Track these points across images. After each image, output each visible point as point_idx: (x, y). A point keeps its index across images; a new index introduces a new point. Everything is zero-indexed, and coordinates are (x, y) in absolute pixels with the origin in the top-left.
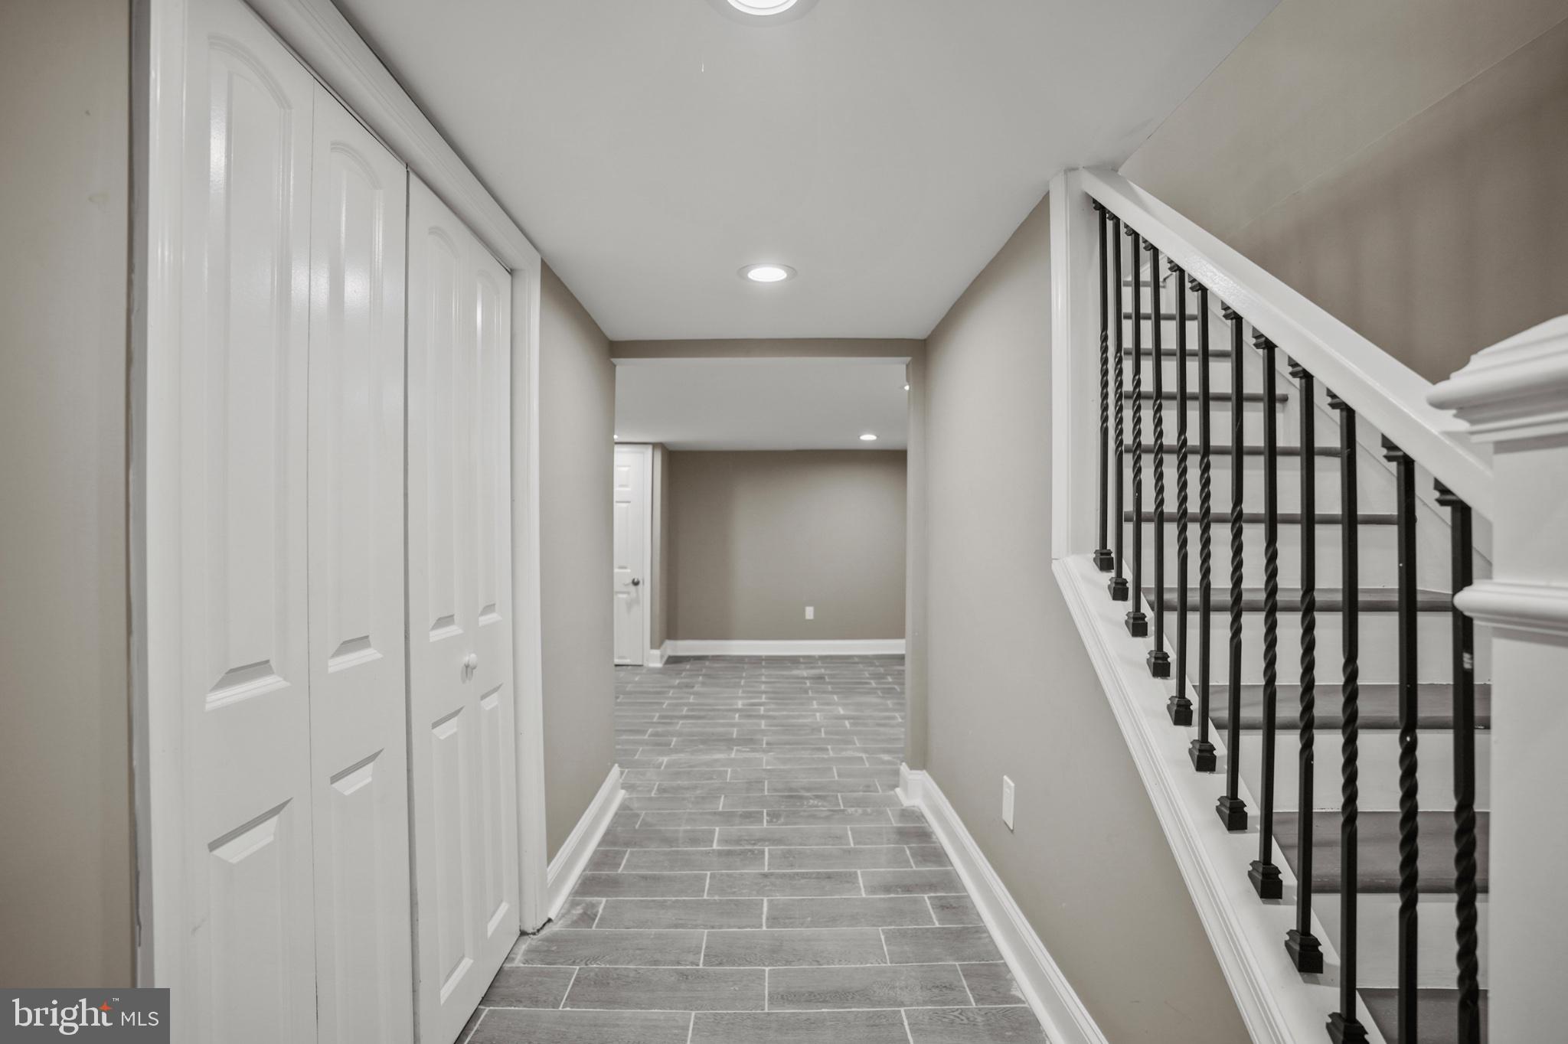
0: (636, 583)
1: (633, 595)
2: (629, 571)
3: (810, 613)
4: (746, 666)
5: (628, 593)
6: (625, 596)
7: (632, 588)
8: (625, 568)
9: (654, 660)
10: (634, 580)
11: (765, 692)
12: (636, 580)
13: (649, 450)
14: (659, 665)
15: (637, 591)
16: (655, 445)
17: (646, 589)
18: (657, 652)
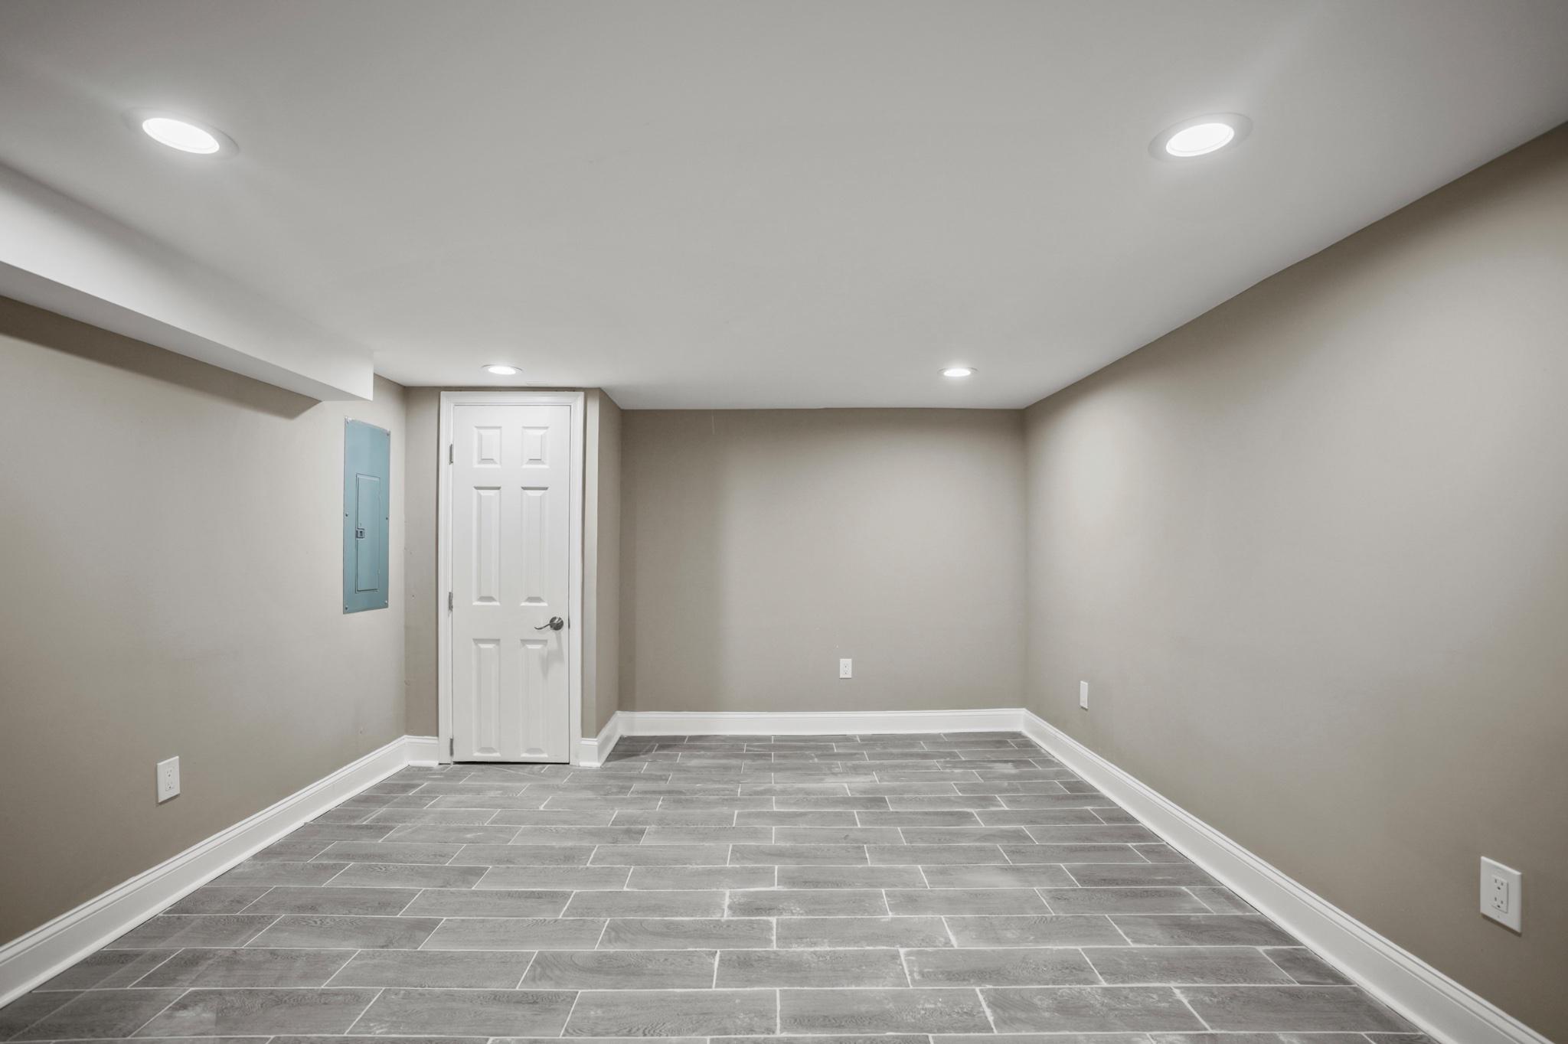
0: (556, 625)
1: (553, 644)
2: (544, 604)
3: (846, 668)
4: (745, 763)
5: (544, 642)
6: (538, 647)
7: (551, 634)
8: (538, 599)
9: (589, 755)
10: (555, 618)
11: (779, 854)
12: (556, 621)
13: (579, 399)
14: (596, 764)
15: (559, 639)
16: (588, 392)
17: (573, 635)
18: (593, 743)
